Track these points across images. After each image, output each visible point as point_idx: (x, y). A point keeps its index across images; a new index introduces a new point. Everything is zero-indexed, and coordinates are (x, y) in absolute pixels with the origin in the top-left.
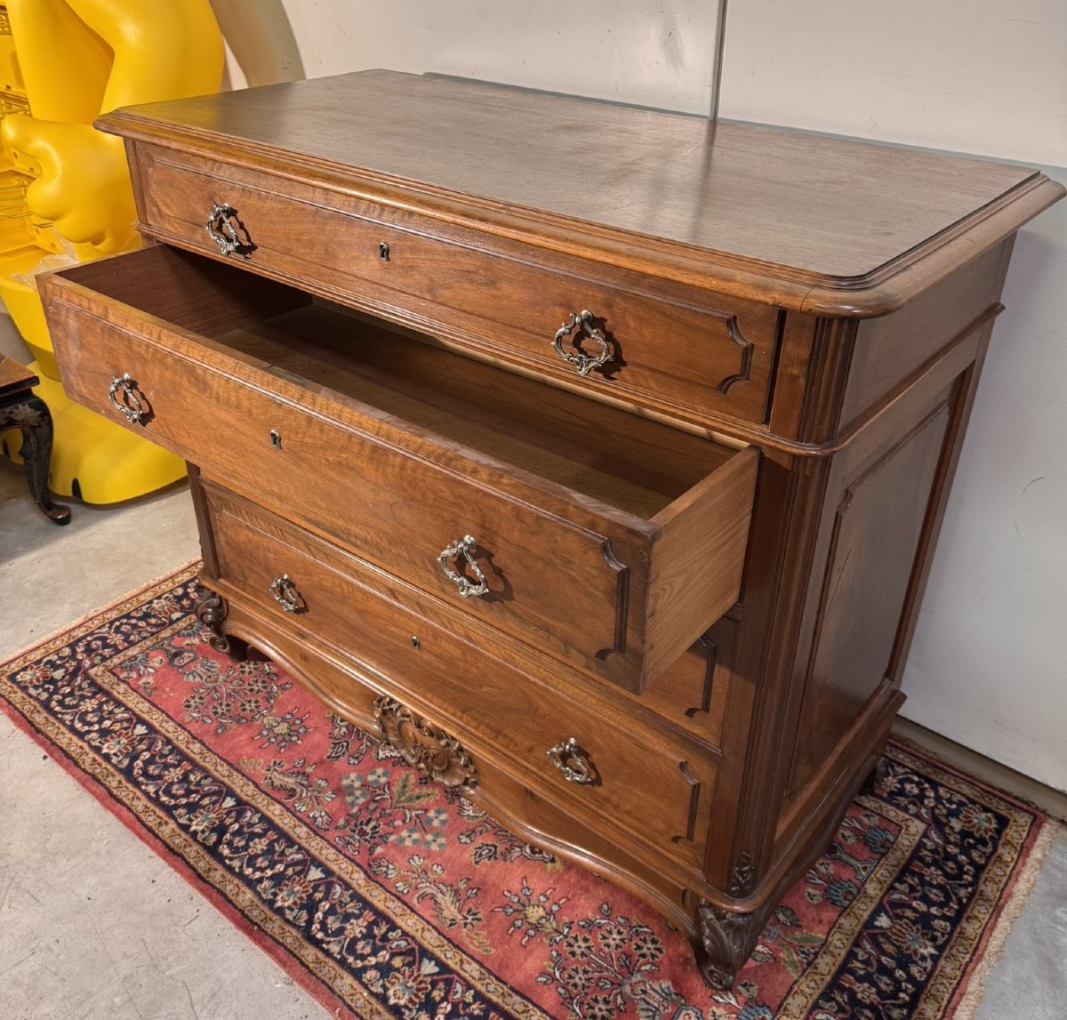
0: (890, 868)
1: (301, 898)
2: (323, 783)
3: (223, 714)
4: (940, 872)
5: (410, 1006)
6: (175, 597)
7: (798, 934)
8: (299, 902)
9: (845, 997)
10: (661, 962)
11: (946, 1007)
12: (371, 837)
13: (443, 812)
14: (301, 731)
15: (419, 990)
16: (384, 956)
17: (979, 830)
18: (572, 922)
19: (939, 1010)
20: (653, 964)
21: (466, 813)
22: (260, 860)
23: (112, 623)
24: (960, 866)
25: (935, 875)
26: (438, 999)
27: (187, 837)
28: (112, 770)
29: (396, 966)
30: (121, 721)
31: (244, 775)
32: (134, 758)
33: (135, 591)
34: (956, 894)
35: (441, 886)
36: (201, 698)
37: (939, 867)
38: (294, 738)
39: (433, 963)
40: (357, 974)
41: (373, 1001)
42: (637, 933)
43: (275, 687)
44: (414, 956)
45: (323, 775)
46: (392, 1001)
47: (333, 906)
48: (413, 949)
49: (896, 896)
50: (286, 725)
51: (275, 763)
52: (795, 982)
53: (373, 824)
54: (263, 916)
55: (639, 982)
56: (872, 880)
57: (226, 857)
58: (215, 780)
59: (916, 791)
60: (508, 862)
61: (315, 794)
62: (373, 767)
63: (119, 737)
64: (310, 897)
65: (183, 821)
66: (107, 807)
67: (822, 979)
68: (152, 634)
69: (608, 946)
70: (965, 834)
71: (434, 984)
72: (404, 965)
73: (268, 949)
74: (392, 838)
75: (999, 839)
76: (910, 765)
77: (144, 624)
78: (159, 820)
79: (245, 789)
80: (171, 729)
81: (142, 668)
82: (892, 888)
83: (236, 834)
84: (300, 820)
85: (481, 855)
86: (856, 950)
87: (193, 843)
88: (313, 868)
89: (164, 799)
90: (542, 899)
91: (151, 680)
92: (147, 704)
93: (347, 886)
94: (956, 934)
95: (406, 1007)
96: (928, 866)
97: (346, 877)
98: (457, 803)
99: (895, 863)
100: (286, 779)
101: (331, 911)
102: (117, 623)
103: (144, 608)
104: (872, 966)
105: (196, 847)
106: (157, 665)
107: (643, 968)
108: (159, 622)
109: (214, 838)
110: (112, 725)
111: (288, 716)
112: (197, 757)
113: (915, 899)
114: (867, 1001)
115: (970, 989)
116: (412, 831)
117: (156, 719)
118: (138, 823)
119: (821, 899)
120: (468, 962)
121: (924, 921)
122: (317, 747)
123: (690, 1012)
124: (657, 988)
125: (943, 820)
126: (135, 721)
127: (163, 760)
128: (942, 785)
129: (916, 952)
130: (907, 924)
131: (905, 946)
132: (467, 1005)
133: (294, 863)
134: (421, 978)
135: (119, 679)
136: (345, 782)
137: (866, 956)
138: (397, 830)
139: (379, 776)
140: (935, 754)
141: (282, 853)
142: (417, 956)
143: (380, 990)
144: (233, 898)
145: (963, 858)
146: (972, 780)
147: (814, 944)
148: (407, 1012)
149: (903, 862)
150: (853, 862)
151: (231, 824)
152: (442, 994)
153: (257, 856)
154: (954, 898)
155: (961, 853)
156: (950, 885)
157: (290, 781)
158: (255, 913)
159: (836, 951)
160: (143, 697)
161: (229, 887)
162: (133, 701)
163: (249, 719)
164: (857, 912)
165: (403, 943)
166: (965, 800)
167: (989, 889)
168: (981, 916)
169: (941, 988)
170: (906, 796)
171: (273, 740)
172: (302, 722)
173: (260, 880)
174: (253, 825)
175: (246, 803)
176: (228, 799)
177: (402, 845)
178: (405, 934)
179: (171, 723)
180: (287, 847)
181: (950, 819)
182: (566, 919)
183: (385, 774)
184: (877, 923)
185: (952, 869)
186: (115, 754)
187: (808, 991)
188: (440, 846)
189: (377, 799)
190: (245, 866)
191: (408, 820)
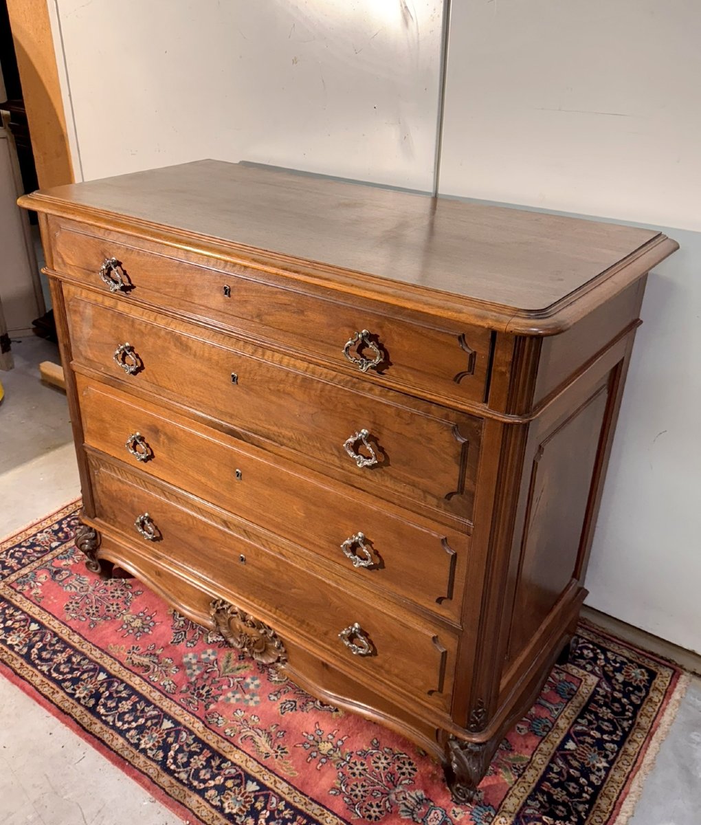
0: (574, 708)
1: (158, 742)
2: (169, 661)
3: (93, 614)
4: (609, 711)
5: (240, 813)
6: (53, 531)
7: (511, 756)
8: (157, 744)
9: (545, 797)
10: (416, 778)
11: (615, 803)
12: (206, 698)
13: (256, 679)
14: (151, 624)
15: (246, 802)
16: (219, 780)
17: (636, 681)
18: (352, 753)
19: (610, 805)
20: (410, 779)
21: (273, 679)
22: (127, 716)
23: (8, 551)
24: (623, 706)
25: (605, 712)
26: (259, 808)
27: (74, 702)
28: (15, 655)
29: (229, 786)
30: (20, 621)
31: (111, 657)
32: (31, 647)
33: (23, 528)
34: (621, 726)
35: (258, 731)
36: (76, 603)
37: (608, 707)
38: (146, 630)
39: (255, 783)
40: (201, 793)
41: (214, 811)
42: (398, 759)
43: (130, 594)
44: (241, 779)
45: (168, 655)
46: (227, 811)
47: (181, 747)
48: (240, 774)
49: (579, 728)
50: (140, 621)
51: (133, 648)
52: (510, 789)
53: (206, 689)
54: (132, 755)
55: (401, 792)
56: (562, 717)
57: (103, 715)
58: (91, 661)
59: (591, 655)
60: (305, 712)
61: (164, 668)
62: (205, 649)
63: (18, 632)
64: (164, 740)
65: (69, 691)
66: (13, 682)
67: (529, 786)
68: (38, 558)
69: (378, 768)
70: (625, 684)
71: (256, 798)
72: (234, 786)
73: (135, 778)
74: (221, 698)
75: (650, 687)
76: (587, 637)
77: (32, 551)
78: (52, 690)
79: (113, 666)
80: (57, 626)
81: (33, 583)
82: (576, 722)
83: (107, 698)
84: (154, 687)
85: (285, 708)
86: (552, 765)
87: (78, 706)
88: (165, 721)
89: (55, 675)
90: (330, 737)
91: (39, 591)
92: (38, 608)
93: (191, 732)
94: (621, 752)
95: (237, 814)
96: (601, 706)
97: (190, 726)
98: (266, 673)
99: (578, 705)
100: (142, 659)
101: (180, 750)
102: (12, 551)
103: (31, 540)
104: (563, 776)
105: (80, 708)
106: (43, 580)
107: (403, 782)
108: (42, 549)
109: (92, 702)
110: (13, 624)
111: (141, 614)
112: (77, 646)
113: (592, 729)
114: (560, 800)
115: (631, 790)
116: (235, 693)
117: (45, 619)
118: (37, 692)
119: (527, 732)
120: (280, 782)
121: (600, 744)
122: (163, 635)
123: (438, 811)
124: (414, 796)
125: (611, 674)
126: (29, 621)
127: (52, 648)
128: (609, 650)
129: (594, 766)
130: (587, 747)
131: (586, 762)
132: (281, 812)
133: (152, 718)
134: (247, 794)
135: (16, 590)
136: (185, 660)
137: (559, 770)
138: (224, 693)
139: (209, 654)
140: (604, 629)
141: (143, 711)
142: (244, 779)
143: (219, 804)
144: (109, 743)
145: (624, 700)
146: (630, 646)
147: (523, 762)
148: (238, 818)
149: (583, 704)
150: (548, 705)
151: (104, 692)
152: (263, 805)
153: (125, 713)
154: (619, 728)
155: (624, 697)
156: (616, 719)
157: (146, 661)
158: (126, 753)
159: (538, 767)
160: (34, 603)
161: (106, 736)
162: (27, 606)
163: (113, 617)
164: (552, 739)
165: (233, 771)
166: (625, 660)
167: (644, 721)
168: (638, 740)
169: (612, 789)
170: (585, 659)
171: (131, 631)
172: (151, 618)
173: (129, 730)
174: (120, 692)
175: (115, 677)
176: (101, 674)
177: (228, 702)
178: (233, 764)
179: (56, 621)
180: (147, 706)
181: (616, 674)
182: (348, 751)
183: (213, 654)
184: (566, 747)
185: (617, 708)
186: (17, 645)
187: (519, 794)
188: (256, 702)
189: (208, 671)
190: (116, 720)
191: (232, 685)
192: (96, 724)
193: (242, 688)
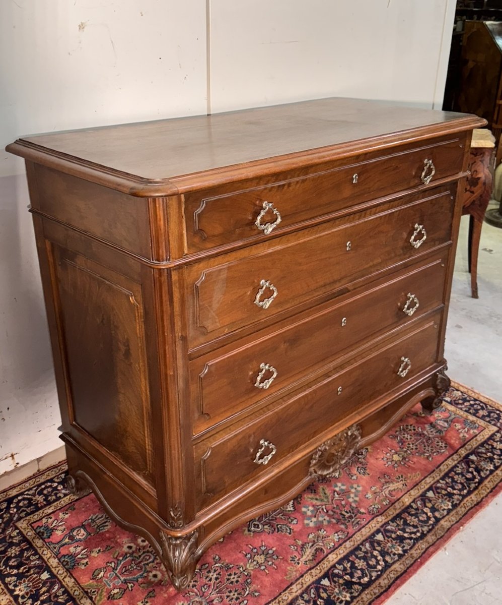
2: (312, 535)
5: (451, 501)
8: (398, 544)
10: (417, 425)
12: (353, 513)
14: (263, 548)
15: (443, 498)
18: (400, 447)
20: (418, 428)
22: (371, 563)
29: (431, 505)
31: (302, 576)
35: (384, 488)
38: (270, 552)
39: (428, 493)
40: (438, 519)
42: (404, 429)
43: (217, 565)
45: (304, 536)
46: (450, 507)
50: (257, 557)
51: (292, 560)
53: (344, 513)
55: (427, 432)
60: (368, 463)
61: (320, 539)
62: (301, 512)
64: (394, 539)
69: (411, 438)
74: (354, 505)
79: (314, 574)
83: (352, 576)
84: (340, 545)
85: (363, 473)
88: (375, 538)
90: (388, 454)
93: (386, 524)
95: (452, 503)
97: (381, 524)
100: (307, 554)
107: (420, 430)
109: (355, 587)
111: (249, 556)
116: (348, 498)
120: (425, 481)
123: (438, 422)
124: (429, 428)
133: (373, 546)
134: (437, 497)
136: (311, 525)
138: (348, 503)
139: (308, 510)
141: (366, 552)
152: (443, 490)
153: (368, 564)
157: (309, 552)
161: (392, 575)
163: (247, 578)
165: (419, 503)
171: (270, 563)
172: (256, 548)
173: (386, 561)
174: (345, 568)
183: (307, 507)
188: (358, 487)
189: (325, 511)
190: (375, 570)
191: (341, 498)
192: (380, 583)
193: (345, 493)
